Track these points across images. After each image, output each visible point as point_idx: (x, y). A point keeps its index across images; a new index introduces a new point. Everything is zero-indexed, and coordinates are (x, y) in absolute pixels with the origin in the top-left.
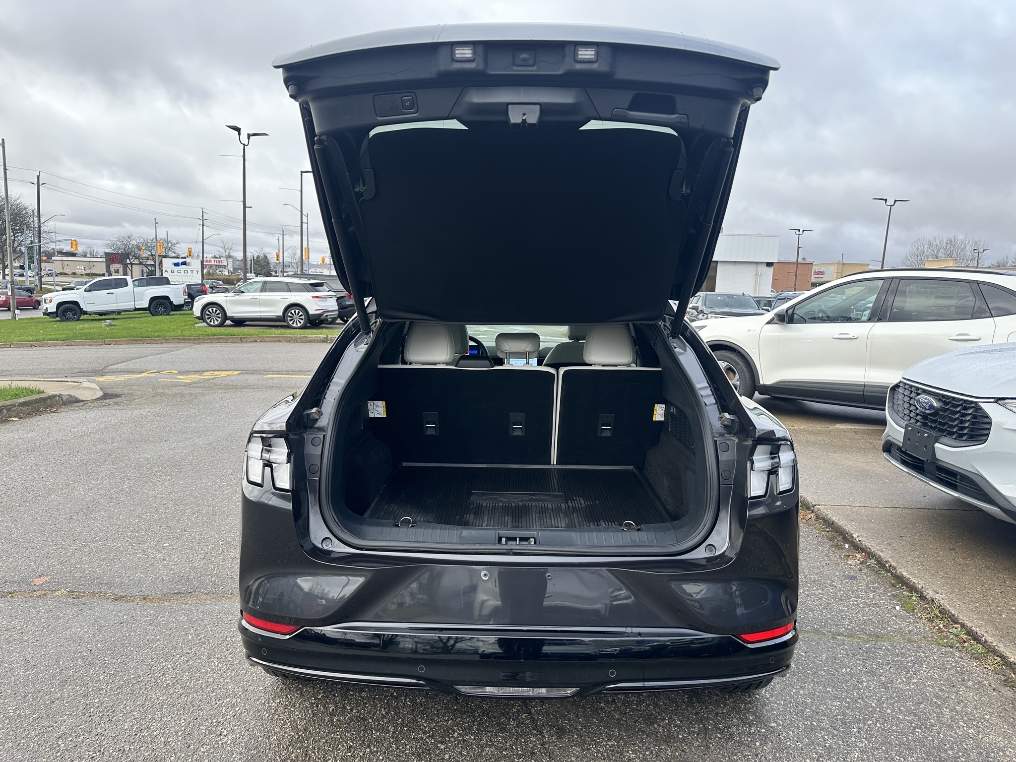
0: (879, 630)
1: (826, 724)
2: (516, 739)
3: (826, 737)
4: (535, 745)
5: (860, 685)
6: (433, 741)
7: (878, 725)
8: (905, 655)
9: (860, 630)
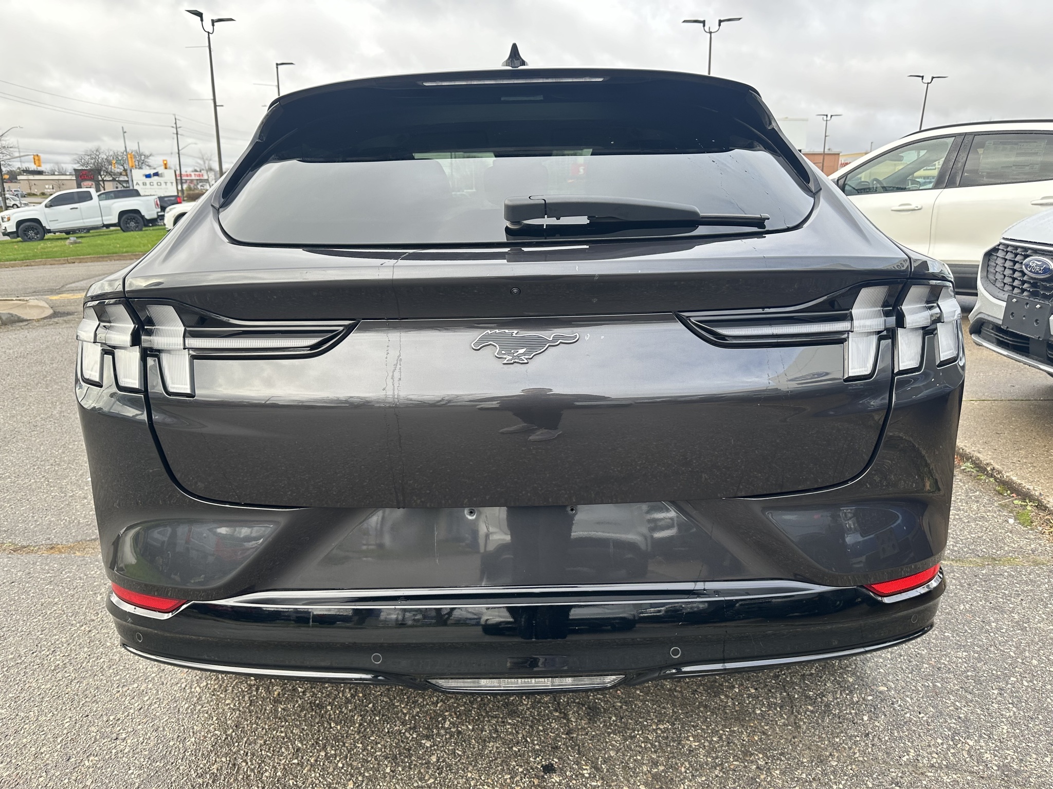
0: (994, 551)
1: (954, 685)
2: (531, 727)
3: (957, 703)
4: (558, 735)
5: (987, 627)
6: (415, 736)
7: (1026, 683)
8: (1035, 582)
9: (970, 551)
